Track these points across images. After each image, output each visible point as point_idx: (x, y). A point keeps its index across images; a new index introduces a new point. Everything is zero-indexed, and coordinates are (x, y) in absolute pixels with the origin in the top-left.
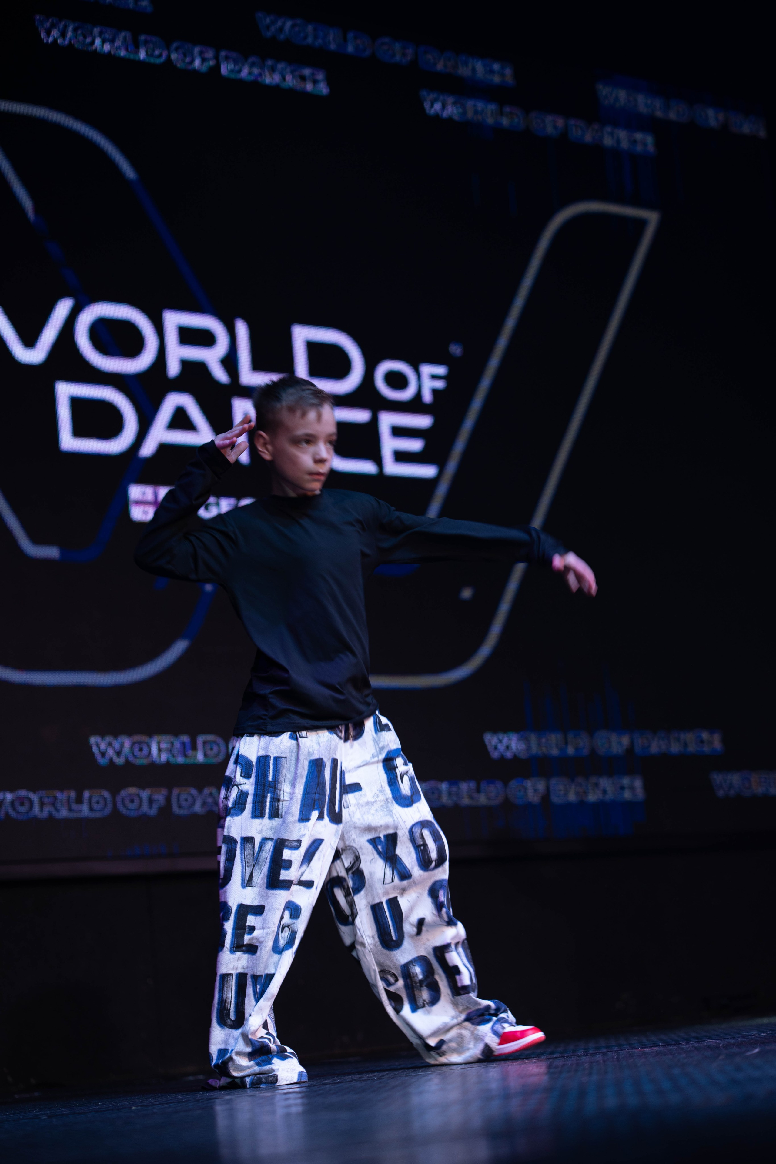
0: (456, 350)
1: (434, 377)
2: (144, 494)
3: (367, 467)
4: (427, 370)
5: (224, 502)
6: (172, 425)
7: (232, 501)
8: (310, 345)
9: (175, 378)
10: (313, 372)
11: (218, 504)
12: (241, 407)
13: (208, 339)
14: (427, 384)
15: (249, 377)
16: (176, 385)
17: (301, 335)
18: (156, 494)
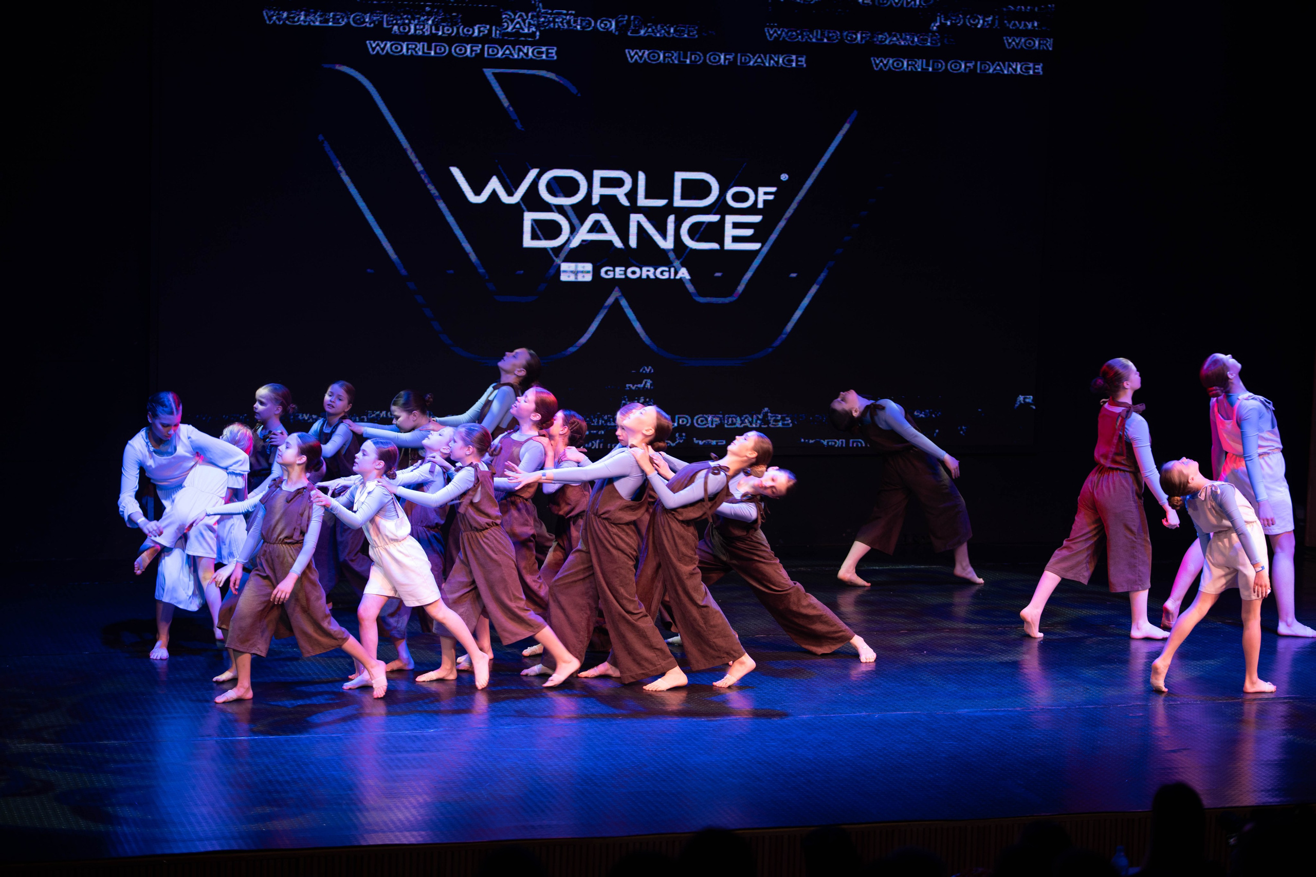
0: (784, 177)
1: (766, 193)
2: (570, 267)
3: (715, 246)
4: (761, 190)
5: (618, 269)
6: (591, 230)
7: (623, 269)
8: (684, 181)
9: (596, 205)
10: (684, 197)
11: (614, 271)
12: (635, 218)
13: (619, 183)
14: (761, 198)
15: (642, 201)
16: (596, 209)
17: (679, 176)
18: (576, 267)
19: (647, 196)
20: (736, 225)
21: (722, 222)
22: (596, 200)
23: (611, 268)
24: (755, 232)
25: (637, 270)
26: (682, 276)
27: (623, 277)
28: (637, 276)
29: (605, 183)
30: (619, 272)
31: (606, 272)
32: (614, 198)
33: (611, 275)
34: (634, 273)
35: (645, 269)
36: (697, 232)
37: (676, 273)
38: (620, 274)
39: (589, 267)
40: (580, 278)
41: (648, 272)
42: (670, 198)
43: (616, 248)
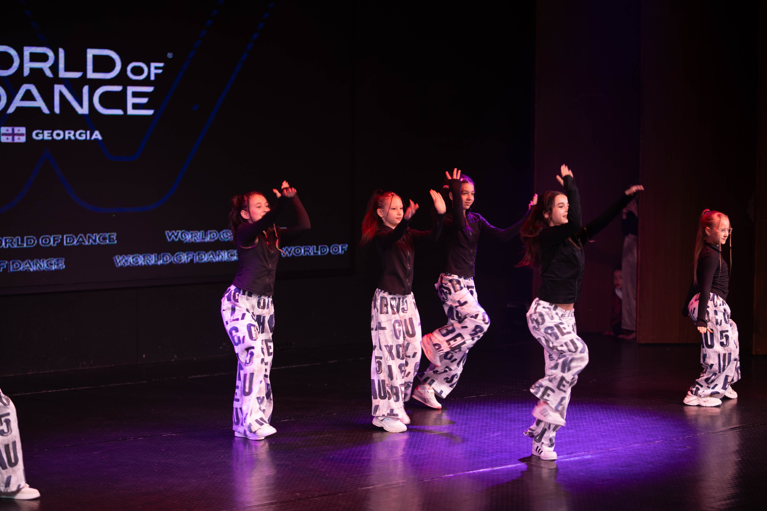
0: (170, 55)
1: (156, 68)
2: (7, 130)
3: (119, 112)
4: (153, 65)
5: (46, 132)
6: (23, 99)
7: (50, 131)
8: (95, 57)
9: (27, 77)
10: (95, 70)
11: (43, 133)
12: (58, 88)
13: (43, 58)
14: (153, 71)
15: (63, 74)
16: (28, 80)
17: (91, 53)
18: (13, 130)
19: (67, 69)
20: (136, 95)
21: (124, 91)
22: (26, 72)
23: (41, 131)
24: (149, 101)
25: (61, 132)
26: (96, 137)
27: (50, 138)
28: (61, 137)
29: (34, 57)
30: (46, 135)
31: (37, 135)
32: (41, 70)
33: (40, 137)
34: (58, 135)
35: (67, 132)
36: (106, 100)
37: (91, 135)
38: (48, 136)
39: (23, 130)
40: (17, 139)
41: (69, 135)
42: (84, 70)
43: (44, 114)
